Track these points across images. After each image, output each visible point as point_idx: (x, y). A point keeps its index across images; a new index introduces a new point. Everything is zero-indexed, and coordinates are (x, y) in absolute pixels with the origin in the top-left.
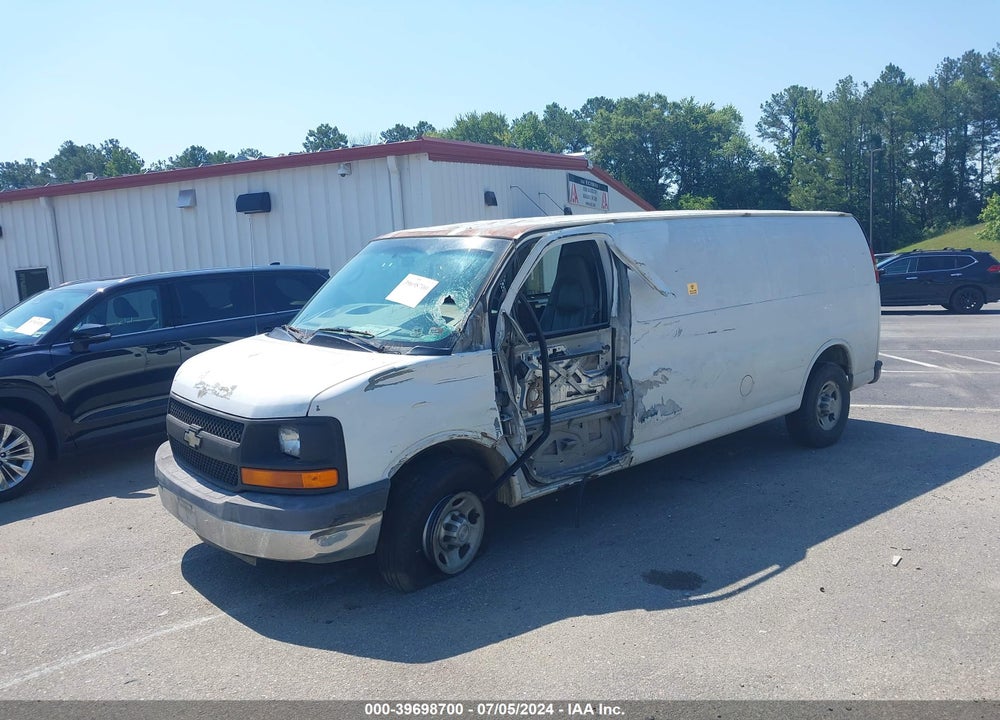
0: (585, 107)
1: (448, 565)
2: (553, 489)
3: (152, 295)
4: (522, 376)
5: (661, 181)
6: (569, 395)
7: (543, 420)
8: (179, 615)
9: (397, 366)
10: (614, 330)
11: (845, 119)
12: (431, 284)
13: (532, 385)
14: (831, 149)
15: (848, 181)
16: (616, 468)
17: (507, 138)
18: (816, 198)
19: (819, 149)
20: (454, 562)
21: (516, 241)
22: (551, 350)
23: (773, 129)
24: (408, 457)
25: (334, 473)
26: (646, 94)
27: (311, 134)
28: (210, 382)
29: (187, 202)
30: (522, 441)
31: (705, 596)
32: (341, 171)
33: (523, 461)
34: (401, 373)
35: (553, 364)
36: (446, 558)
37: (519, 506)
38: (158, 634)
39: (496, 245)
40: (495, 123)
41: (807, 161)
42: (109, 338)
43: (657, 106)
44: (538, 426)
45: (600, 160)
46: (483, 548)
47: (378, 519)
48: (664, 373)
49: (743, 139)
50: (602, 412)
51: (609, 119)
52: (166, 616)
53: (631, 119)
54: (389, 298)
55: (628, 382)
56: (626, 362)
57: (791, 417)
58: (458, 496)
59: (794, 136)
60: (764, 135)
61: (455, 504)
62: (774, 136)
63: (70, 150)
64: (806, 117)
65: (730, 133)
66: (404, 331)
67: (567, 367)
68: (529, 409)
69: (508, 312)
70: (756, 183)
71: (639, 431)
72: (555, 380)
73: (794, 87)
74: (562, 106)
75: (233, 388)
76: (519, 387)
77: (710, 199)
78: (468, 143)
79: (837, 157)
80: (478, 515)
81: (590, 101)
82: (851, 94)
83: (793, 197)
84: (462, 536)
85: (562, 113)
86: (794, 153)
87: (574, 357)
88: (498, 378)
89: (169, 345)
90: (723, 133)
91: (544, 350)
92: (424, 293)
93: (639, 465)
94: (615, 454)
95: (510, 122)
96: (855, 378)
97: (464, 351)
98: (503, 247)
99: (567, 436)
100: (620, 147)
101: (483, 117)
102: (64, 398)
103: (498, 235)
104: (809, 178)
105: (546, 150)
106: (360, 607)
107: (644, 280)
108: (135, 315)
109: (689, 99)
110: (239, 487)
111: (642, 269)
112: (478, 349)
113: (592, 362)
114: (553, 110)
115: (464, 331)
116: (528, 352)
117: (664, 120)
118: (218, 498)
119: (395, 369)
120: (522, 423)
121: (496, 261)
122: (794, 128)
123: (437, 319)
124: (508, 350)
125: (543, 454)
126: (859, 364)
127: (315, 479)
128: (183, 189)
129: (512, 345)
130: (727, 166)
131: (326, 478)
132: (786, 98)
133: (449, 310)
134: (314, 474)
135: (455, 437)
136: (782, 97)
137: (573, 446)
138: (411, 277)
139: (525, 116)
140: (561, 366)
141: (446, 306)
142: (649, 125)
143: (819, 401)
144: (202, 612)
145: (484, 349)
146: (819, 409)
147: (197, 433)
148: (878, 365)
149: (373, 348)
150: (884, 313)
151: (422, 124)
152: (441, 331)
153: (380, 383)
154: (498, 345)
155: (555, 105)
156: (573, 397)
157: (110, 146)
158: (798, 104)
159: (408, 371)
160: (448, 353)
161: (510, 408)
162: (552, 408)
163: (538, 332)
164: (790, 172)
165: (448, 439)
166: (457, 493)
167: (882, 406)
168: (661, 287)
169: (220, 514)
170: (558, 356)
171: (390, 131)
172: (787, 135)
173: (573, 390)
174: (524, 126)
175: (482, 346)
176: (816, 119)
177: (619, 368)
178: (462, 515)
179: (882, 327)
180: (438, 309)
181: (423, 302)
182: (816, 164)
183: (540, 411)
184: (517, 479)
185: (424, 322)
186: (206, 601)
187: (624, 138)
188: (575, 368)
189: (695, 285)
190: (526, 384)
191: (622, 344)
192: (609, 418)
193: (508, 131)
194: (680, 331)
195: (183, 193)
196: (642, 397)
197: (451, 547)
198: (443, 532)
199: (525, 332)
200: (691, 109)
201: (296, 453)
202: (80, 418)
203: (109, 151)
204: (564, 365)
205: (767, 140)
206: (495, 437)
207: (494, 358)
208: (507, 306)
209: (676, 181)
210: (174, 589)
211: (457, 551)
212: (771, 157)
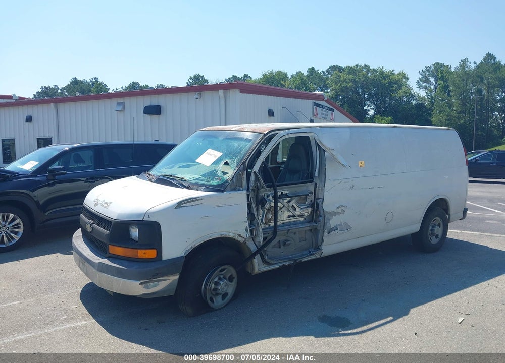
0: (328, 69)
1: (215, 303)
2: (277, 266)
3: (90, 153)
4: (263, 206)
5: (365, 108)
6: (289, 216)
7: (273, 229)
8: (71, 319)
9: (194, 196)
10: (316, 184)
11: (463, 80)
12: (218, 154)
13: (269, 210)
14: (455, 95)
15: (464, 112)
16: (313, 257)
17: (287, 84)
18: (446, 120)
19: (449, 95)
20: (218, 302)
21: (265, 135)
22: (281, 192)
23: (425, 84)
24: (197, 245)
25: (155, 251)
26: (359, 64)
27: (191, 78)
28: (101, 199)
29: (120, 108)
30: (260, 240)
31: (350, 332)
32: (196, 97)
33: (260, 250)
34: (195, 201)
35: (281, 200)
36: (214, 300)
37: (257, 274)
38: (58, 328)
39: (254, 136)
40: (282, 76)
41: (442, 101)
42: (65, 173)
43: (365, 70)
44: (270, 233)
45: (334, 96)
46: (236, 296)
47: (177, 277)
48: (343, 208)
49: (409, 89)
50: (307, 227)
51: (339, 76)
52: (65, 319)
53: (351, 76)
54: (197, 161)
55: (322, 212)
56: (321, 201)
57: (414, 235)
58: (223, 267)
59: (436, 88)
60: (420, 87)
61: (221, 271)
62: (426, 87)
63: (75, 82)
64: (442, 78)
65: (402, 85)
66: (203, 178)
67: (289, 202)
68: (266, 223)
69: (257, 171)
70: (414, 111)
71: (327, 238)
72: (281, 208)
73: (438, 63)
74: (316, 69)
75: (111, 203)
76: (261, 211)
77: (390, 118)
78: (267, 86)
79: (458, 99)
80: (234, 278)
81: (331, 67)
82: (467, 67)
83: (434, 119)
84: (223, 289)
85: (316, 72)
86: (435, 97)
87: (292, 197)
88: (249, 206)
89: (97, 178)
90: (398, 85)
91: (275, 193)
92: (215, 159)
93: (326, 257)
94: (313, 250)
95: (289, 76)
96: (452, 217)
97: (231, 191)
98: (257, 137)
99: (286, 238)
100: (345, 90)
101: (276, 72)
102: (41, 203)
103: (256, 131)
104: (442, 110)
105: (307, 90)
106: (164, 322)
107: (334, 158)
108: (84, 162)
109: (381, 67)
110: (107, 255)
111: (333, 152)
112: (239, 190)
113: (304, 200)
114: (312, 71)
115: (232, 180)
116: (267, 192)
117: (368, 77)
118: (97, 259)
119: (192, 198)
120: (261, 230)
121: (253, 144)
122: (436, 83)
123: (219, 173)
124: (256, 192)
125: (273, 247)
126: (454, 209)
127: (144, 253)
128: (119, 102)
129: (258, 189)
130: (399, 102)
131: (151, 254)
132: (433, 68)
133: (227, 169)
134: (144, 251)
135: (223, 236)
136: (430, 68)
137: (290, 244)
138: (210, 151)
139: (297, 73)
140: (285, 201)
141: (224, 166)
142: (360, 80)
143: (430, 228)
144: (83, 319)
145: (243, 190)
146: (430, 232)
147: (91, 225)
148: (465, 210)
149: (185, 187)
150: (470, 181)
151: (246, 76)
152: (220, 180)
153: (183, 205)
154: (250, 188)
155: (313, 68)
156: (291, 218)
157: (94, 80)
158: (439, 72)
159: (200, 200)
160: (223, 191)
161: (255, 222)
162: (278, 223)
163: (273, 183)
164: (433, 106)
165: (219, 236)
166: (223, 265)
167: (468, 232)
168: (343, 162)
169: (96, 268)
170: (284, 196)
171: (229, 78)
172: (432, 87)
173: (292, 214)
174: (296, 78)
175: (241, 189)
176: (447, 80)
177: (317, 203)
178: (225, 278)
179: (469, 189)
180: (221, 167)
181: (213, 164)
182: (446, 103)
183: (272, 224)
184: (257, 260)
185: (212, 174)
186: (87, 312)
187: (347, 86)
188: (293, 203)
189: (363, 162)
190: (265, 210)
191: (320, 191)
192: (311, 230)
193: (288, 80)
194: (353, 186)
195: (119, 104)
196: (330, 220)
197: (217, 294)
198: (213, 286)
199: (265, 182)
200: (382, 72)
201: (137, 239)
202: (48, 213)
203: (93, 83)
204: (287, 201)
205: (422, 90)
206: (245, 237)
207: (248, 195)
208: (256, 168)
209: (373, 109)
210: (73, 305)
211: (221, 296)
212: (423, 98)
